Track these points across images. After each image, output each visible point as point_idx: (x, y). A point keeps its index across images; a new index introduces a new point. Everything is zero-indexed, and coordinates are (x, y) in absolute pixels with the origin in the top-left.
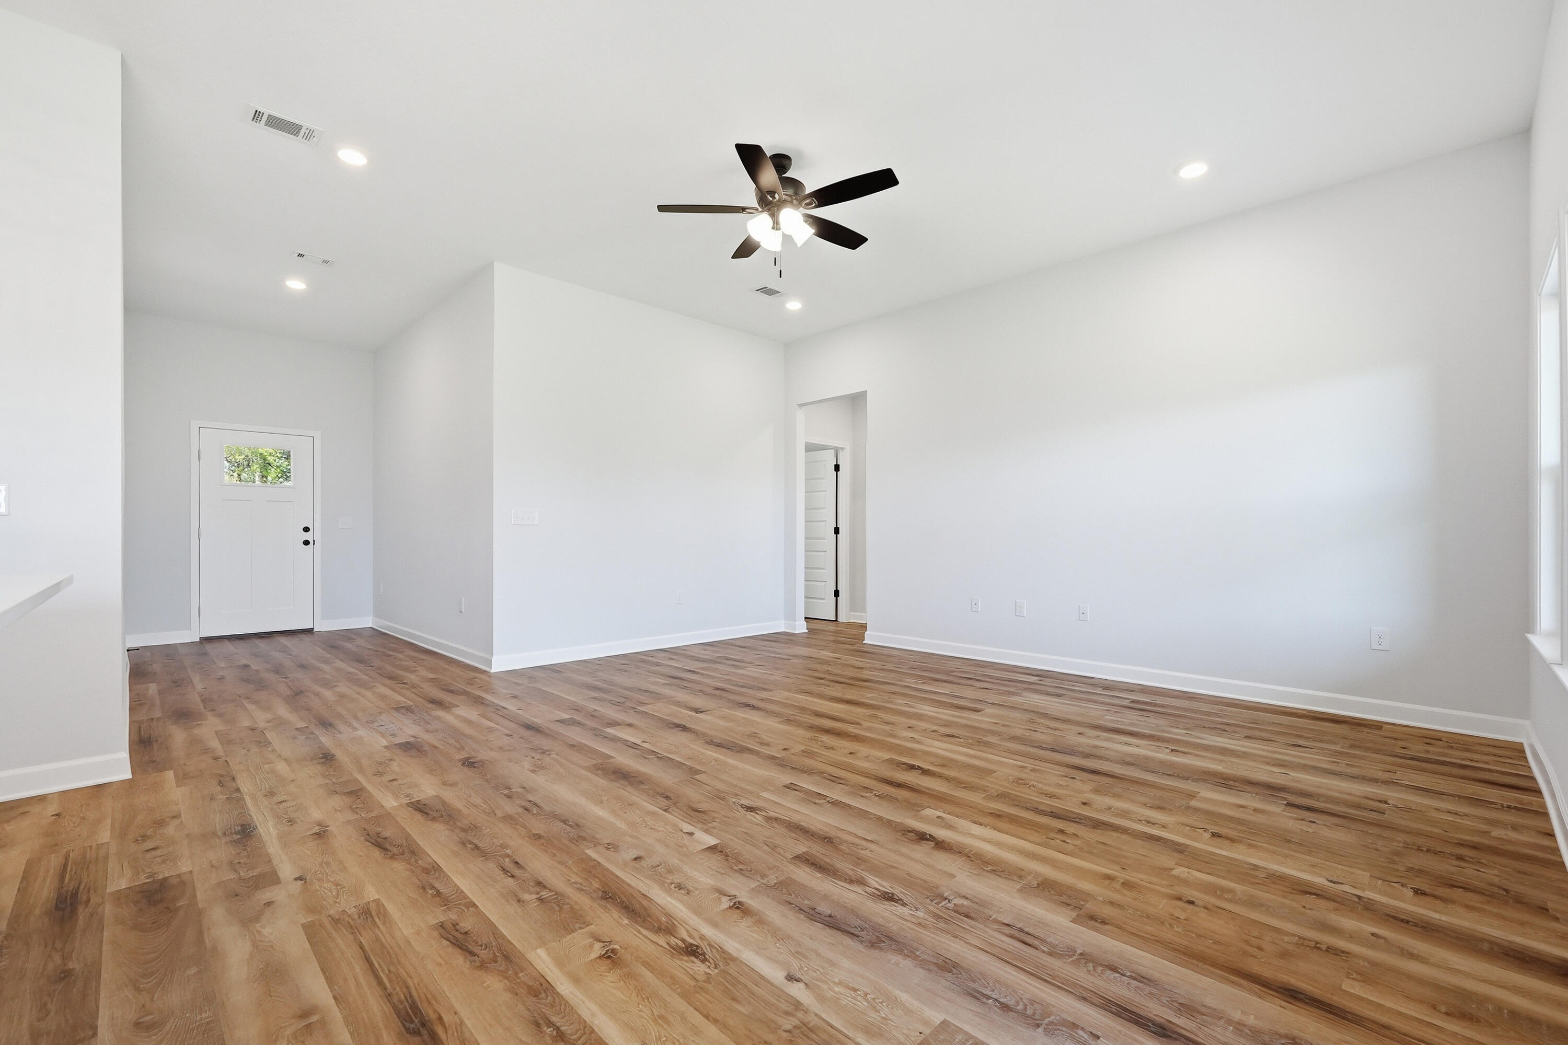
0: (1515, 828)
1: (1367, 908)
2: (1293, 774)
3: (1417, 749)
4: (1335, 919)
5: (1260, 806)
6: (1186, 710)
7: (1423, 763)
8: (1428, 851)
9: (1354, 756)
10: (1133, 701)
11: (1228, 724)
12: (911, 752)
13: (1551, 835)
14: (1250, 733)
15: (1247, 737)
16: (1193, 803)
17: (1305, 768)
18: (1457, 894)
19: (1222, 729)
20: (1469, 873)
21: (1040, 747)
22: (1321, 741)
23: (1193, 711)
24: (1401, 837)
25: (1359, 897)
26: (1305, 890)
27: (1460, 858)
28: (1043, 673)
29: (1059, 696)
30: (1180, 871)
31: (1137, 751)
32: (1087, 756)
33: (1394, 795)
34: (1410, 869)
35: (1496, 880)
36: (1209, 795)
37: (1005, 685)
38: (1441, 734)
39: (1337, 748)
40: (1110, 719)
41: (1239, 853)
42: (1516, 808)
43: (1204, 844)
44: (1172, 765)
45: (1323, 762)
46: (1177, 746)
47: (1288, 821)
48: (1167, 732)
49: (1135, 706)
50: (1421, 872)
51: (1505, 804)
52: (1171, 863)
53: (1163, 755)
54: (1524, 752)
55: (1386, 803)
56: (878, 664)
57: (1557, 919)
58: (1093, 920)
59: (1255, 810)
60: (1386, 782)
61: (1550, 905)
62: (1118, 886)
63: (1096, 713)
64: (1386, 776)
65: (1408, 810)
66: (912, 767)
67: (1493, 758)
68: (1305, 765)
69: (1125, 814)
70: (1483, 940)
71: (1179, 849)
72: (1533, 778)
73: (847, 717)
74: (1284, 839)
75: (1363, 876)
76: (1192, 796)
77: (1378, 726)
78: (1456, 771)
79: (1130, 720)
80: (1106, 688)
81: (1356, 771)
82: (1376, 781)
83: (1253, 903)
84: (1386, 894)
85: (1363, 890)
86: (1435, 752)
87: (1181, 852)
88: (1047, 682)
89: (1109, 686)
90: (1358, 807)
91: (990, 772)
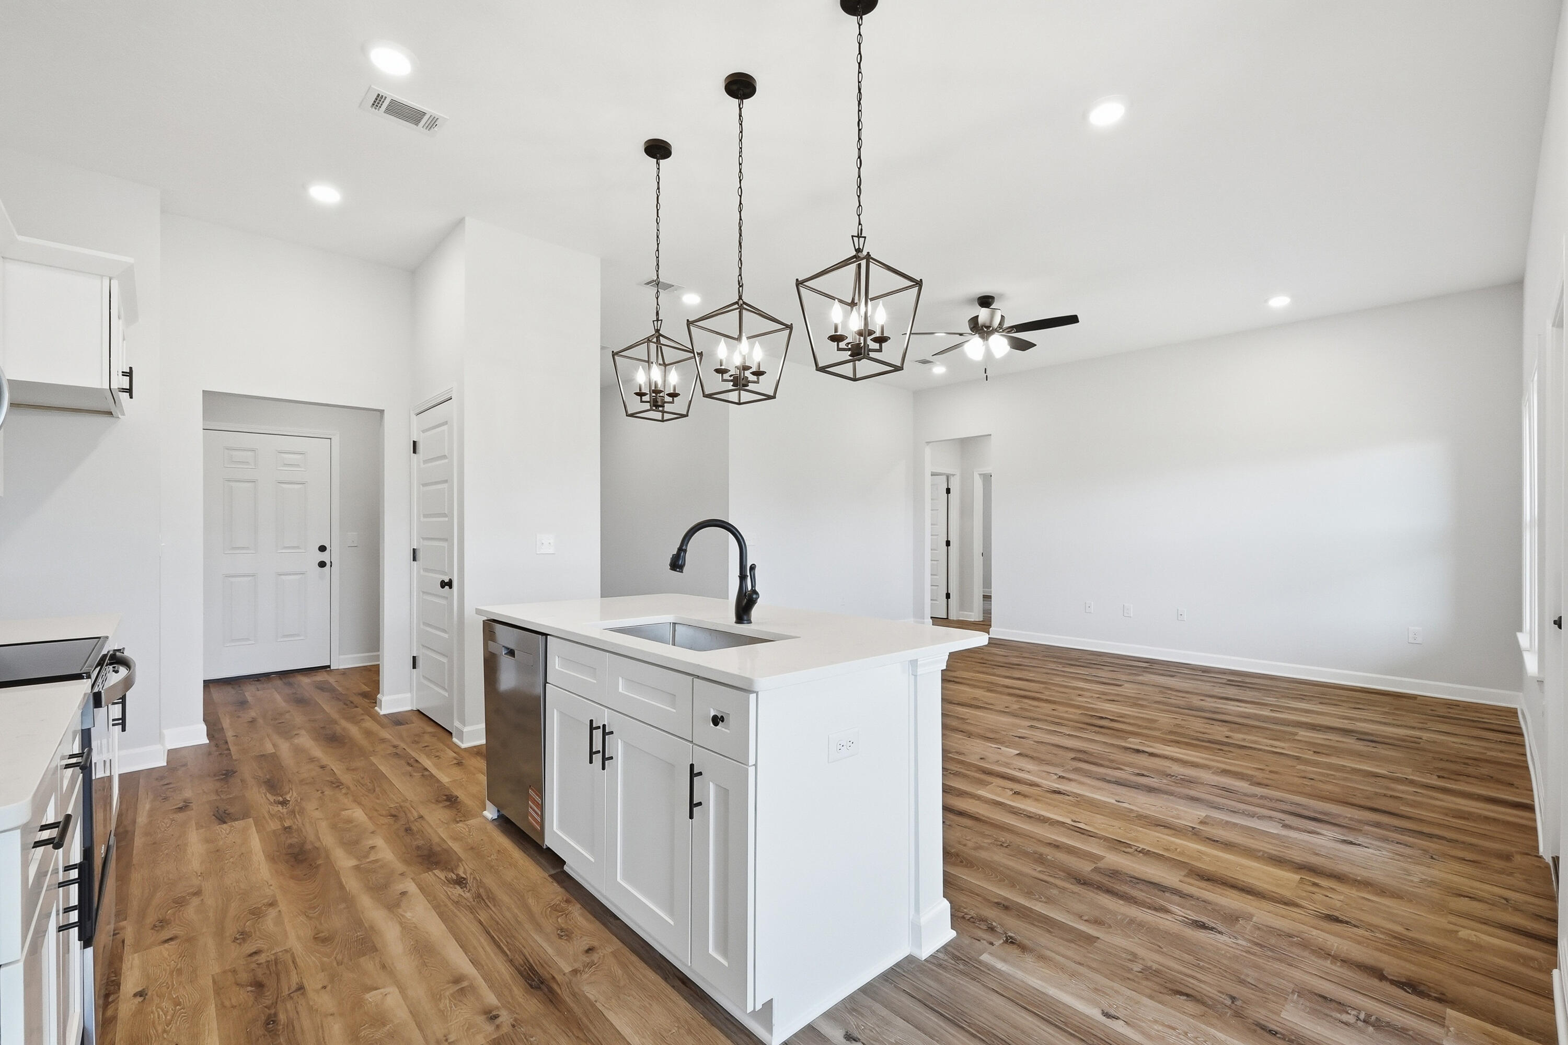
0: (1502, 751)
1: (1412, 783)
2: (1358, 724)
3: (1442, 711)
4: (1393, 785)
5: (1341, 739)
6: (1272, 686)
7: (1444, 718)
8: (1447, 761)
9: (1397, 715)
10: (1229, 680)
11: (1305, 695)
12: (1093, 709)
13: (1525, 755)
14: (1321, 700)
15: (1320, 703)
16: (1296, 738)
17: (1365, 721)
18: (1461, 778)
19: (1302, 698)
20: (1470, 770)
21: (1179, 708)
22: (1374, 706)
23: (1277, 687)
24: (1431, 755)
25: (1406, 779)
26: (1376, 775)
27: (1465, 764)
28: (1149, 660)
29: (1172, 676)
30: (1299, 767)
31: (1247, 710)
32: (1215, 712)
33: (1426, 735)
34: (1435, 768)
35: (1486, 773)
36: (1303, 734)
37: (1130, 669)
38: (1459, 703)
39: (1386, 710)
40: (1218, 691)
41: (1333, 760)
42: (1505, 742)
43: (1309, 756)
44: (1274, 718)
45: (1378, 718)
46: (1275, 708)
47: (1360, 746)
48: (1264, 700)
49: (1230, 683)
50: (1442, 769)
51: (1499, 740)
52: (1295, 764)
53: (1266, 712)
54: (1517, 713)
55: (1421, 739)
56: (1016, 653)
57: (1518, 788)
58: (1259, 784)
59: (1337, 741)
60: (1421, 729)
61: (1515, 783)
62: (1267, 772)
63: (1206, 687)
64: (1421, 725)
65: (1435, 742)
66: (1102, 718)
67: (1495, 716)
68: (1365, 719)
69: (1255, 742)
70: (1475, 794)
71: (1298, 758)
72: (1520, 728)
73: (1027, 688)
74: (1360, 755)
75: (1409, 770)
76: (1296, 734)
77: (1413, 697)
78: (1469, 723)
79: (1231, 692)
80: (1203, 672)
81: (1399, 723)
82: (1414, 728)
83: (1345, 779)
84: (1423, 778)
85: (1408, 776)
86: (1454, 713)
87: (1298, 759)
88: (1156, 666)
89: (1206, 670)
90: (1404, 741)
91: (1156, 721)
